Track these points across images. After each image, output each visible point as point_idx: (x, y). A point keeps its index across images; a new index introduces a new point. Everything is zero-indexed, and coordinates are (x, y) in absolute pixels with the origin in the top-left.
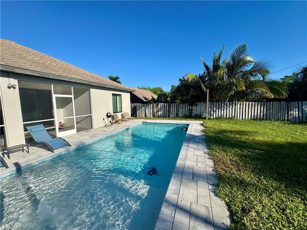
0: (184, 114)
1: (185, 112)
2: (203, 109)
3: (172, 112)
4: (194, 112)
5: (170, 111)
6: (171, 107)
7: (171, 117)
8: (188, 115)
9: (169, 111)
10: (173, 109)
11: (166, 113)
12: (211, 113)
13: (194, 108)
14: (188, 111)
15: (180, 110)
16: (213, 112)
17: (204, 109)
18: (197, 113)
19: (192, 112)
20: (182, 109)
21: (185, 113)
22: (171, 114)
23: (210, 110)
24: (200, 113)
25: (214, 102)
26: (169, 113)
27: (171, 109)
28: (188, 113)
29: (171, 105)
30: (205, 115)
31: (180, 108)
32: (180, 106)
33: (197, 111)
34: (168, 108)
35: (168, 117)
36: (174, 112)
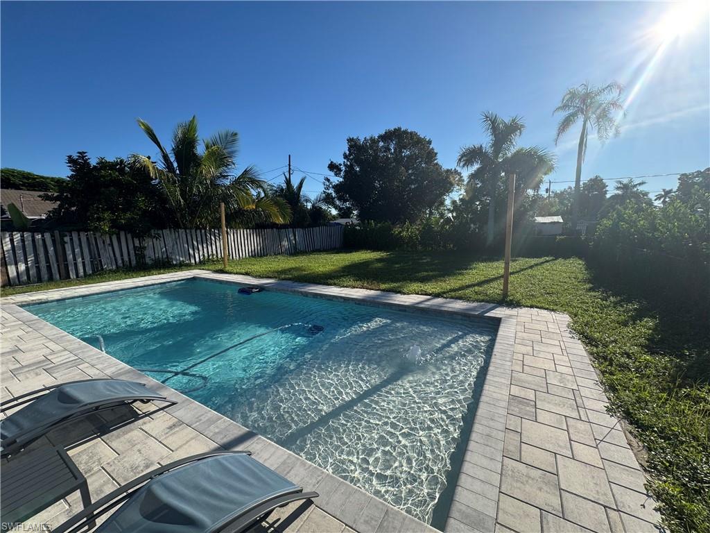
0: (120, 262)
1: (122, 255)
2: (171, 245)
3: (75, 259)
4: (149, 253)
5: (65, 259)
6: (68, 247)
7: (73, 276)
8: (134, 263)
9: (61, 259)
10: (77, 250)
11: (49, 268)
12: (189, 253)
13: (148, 243)
14: (132, 252)
15: (102, 252)
16: (194, 250)
17: (173, 246)
18: (157, 255)
19: (144, 257)
20: (110, 248)
21: (122, 259)
22: (71, 268)
23: (186, 246)
24: (165, 256)
25: (191, 229)
26: (62, 267)
27: (69, 252)
28: (133, 258)
29: (67, 239)
30: (178, 257)
31: (100, 245)
32: (102, 242)
33: (156, 251)
34: (52, 248)
35: (58, 276)
36: (83, 259)
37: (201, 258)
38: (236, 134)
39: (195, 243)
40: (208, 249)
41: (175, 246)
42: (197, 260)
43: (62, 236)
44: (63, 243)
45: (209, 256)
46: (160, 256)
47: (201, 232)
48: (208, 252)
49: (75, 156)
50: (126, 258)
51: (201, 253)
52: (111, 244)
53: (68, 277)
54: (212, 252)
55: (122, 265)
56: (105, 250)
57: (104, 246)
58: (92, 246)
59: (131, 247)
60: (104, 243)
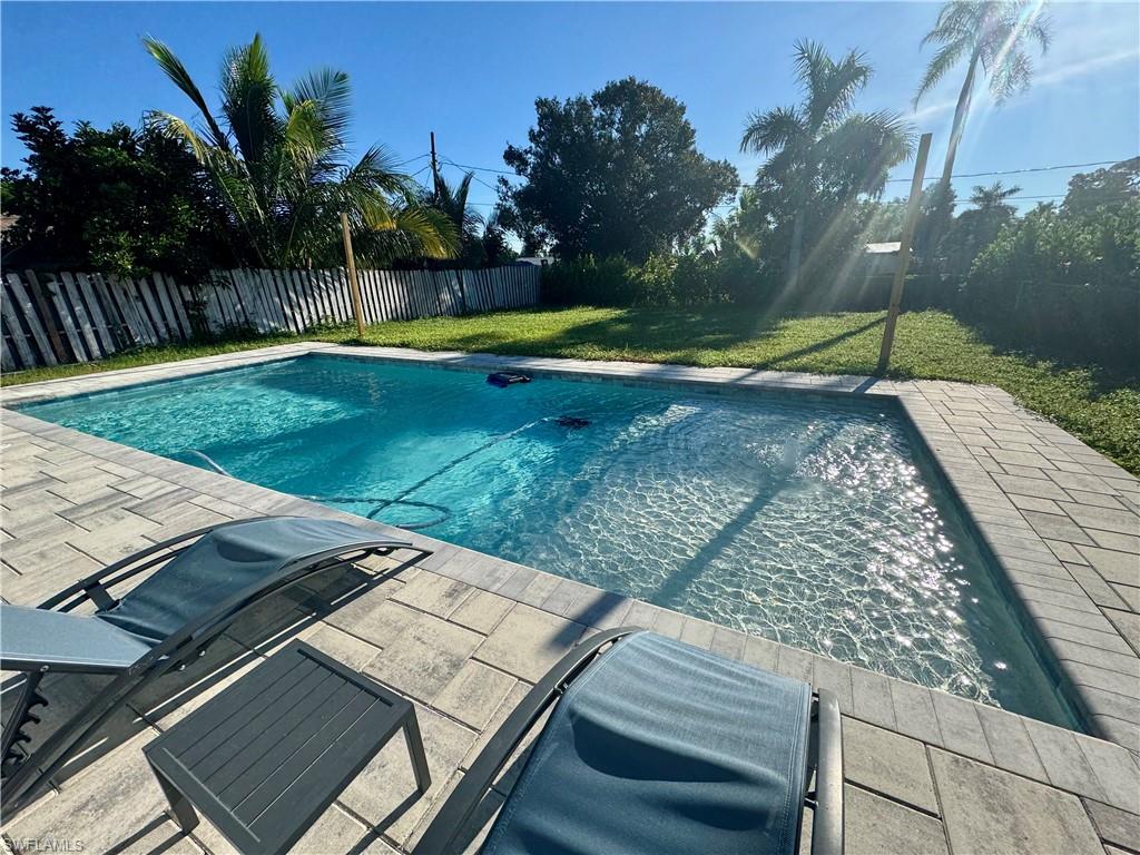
0: (163, 330)
1: (164, 318)
2: (251, 298)
3: (77, 325)
4: (212, 312)
5: (60, 326)
6: (59, 301)
7: (80, 356)
8: (189, 331)
9: (51, 325)
10: (79, 309)
11: (32, 342)
12: (285, 314)
13: (208, 294)
14: (181, 311)
15: (125, 311)
16: (292, 309)
17: (254, 299)
18: (228, 318)
19: (204, 320)
20: (140, 304)
21: (167, 325)
22: (75, 342)
23: (277, 300)
24: (242, 320)
25: (281, 269)
26: (57, 340)
27: (63, 312)
28: (186, 324)
29: (53, 286)
30: (265, 321)
31: (120, 299)
32: (122, 292)
33: (225, 311)
34: (30, 305)
35: (53, 358)
36: (93, 324)
37: (307, 322)
38: (344, 77)
39: (292, 295)
40: (316, 307)
41: (259, 302)
42: (301, 326)
43: (44, 282)
44: (49, 296)
45: (319, 319)
46: (234, 320)
47: (300, 274)
48: (317, 312)
49: (30, 115)
50: (173, 324)
51: (305, 313)
52: (141, 297)
53: (72, 359)
54: (325, 312)
55: (167, 336)
56: (131, 308)
57: (128, 301)
58: (105, 303)
59: (178, 303)
60: (126, 294)
